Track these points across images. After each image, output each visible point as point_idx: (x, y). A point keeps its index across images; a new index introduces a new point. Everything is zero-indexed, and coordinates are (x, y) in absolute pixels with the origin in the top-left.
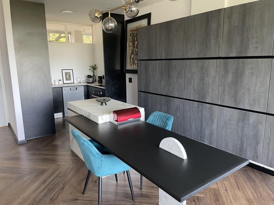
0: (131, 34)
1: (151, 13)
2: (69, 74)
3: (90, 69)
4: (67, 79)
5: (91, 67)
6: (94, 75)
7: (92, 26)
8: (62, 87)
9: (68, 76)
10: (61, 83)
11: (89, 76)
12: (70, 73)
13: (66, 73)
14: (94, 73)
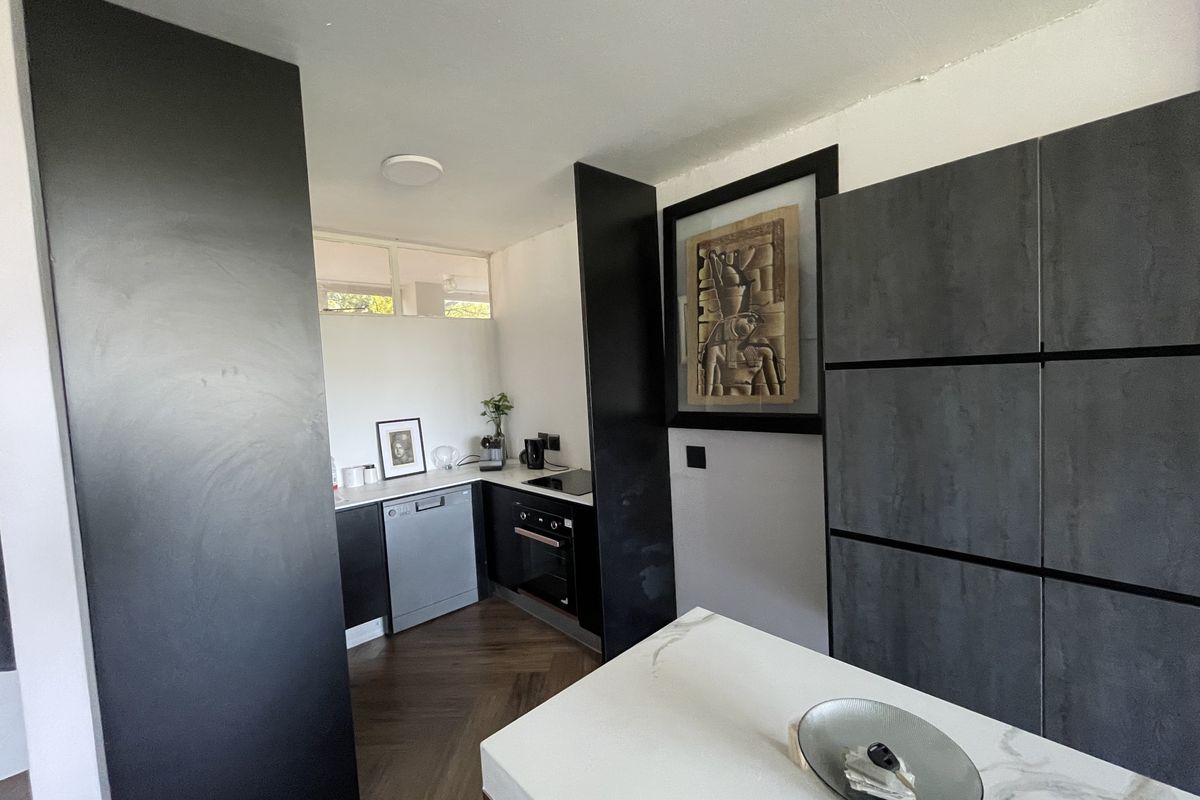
0: (700, 261)
1: (835, 148)
2: (404, 437)
3: (484, 414)
4: (397, 460)
5: (486, 403)
6: (499, 434)
7: (489, 255)
8: (382, 502)
9: (402, 448)
10: (373, 476)
11: (487, 442)
12: (408, 433)
13: (394, 437)
14: (498, 426)
